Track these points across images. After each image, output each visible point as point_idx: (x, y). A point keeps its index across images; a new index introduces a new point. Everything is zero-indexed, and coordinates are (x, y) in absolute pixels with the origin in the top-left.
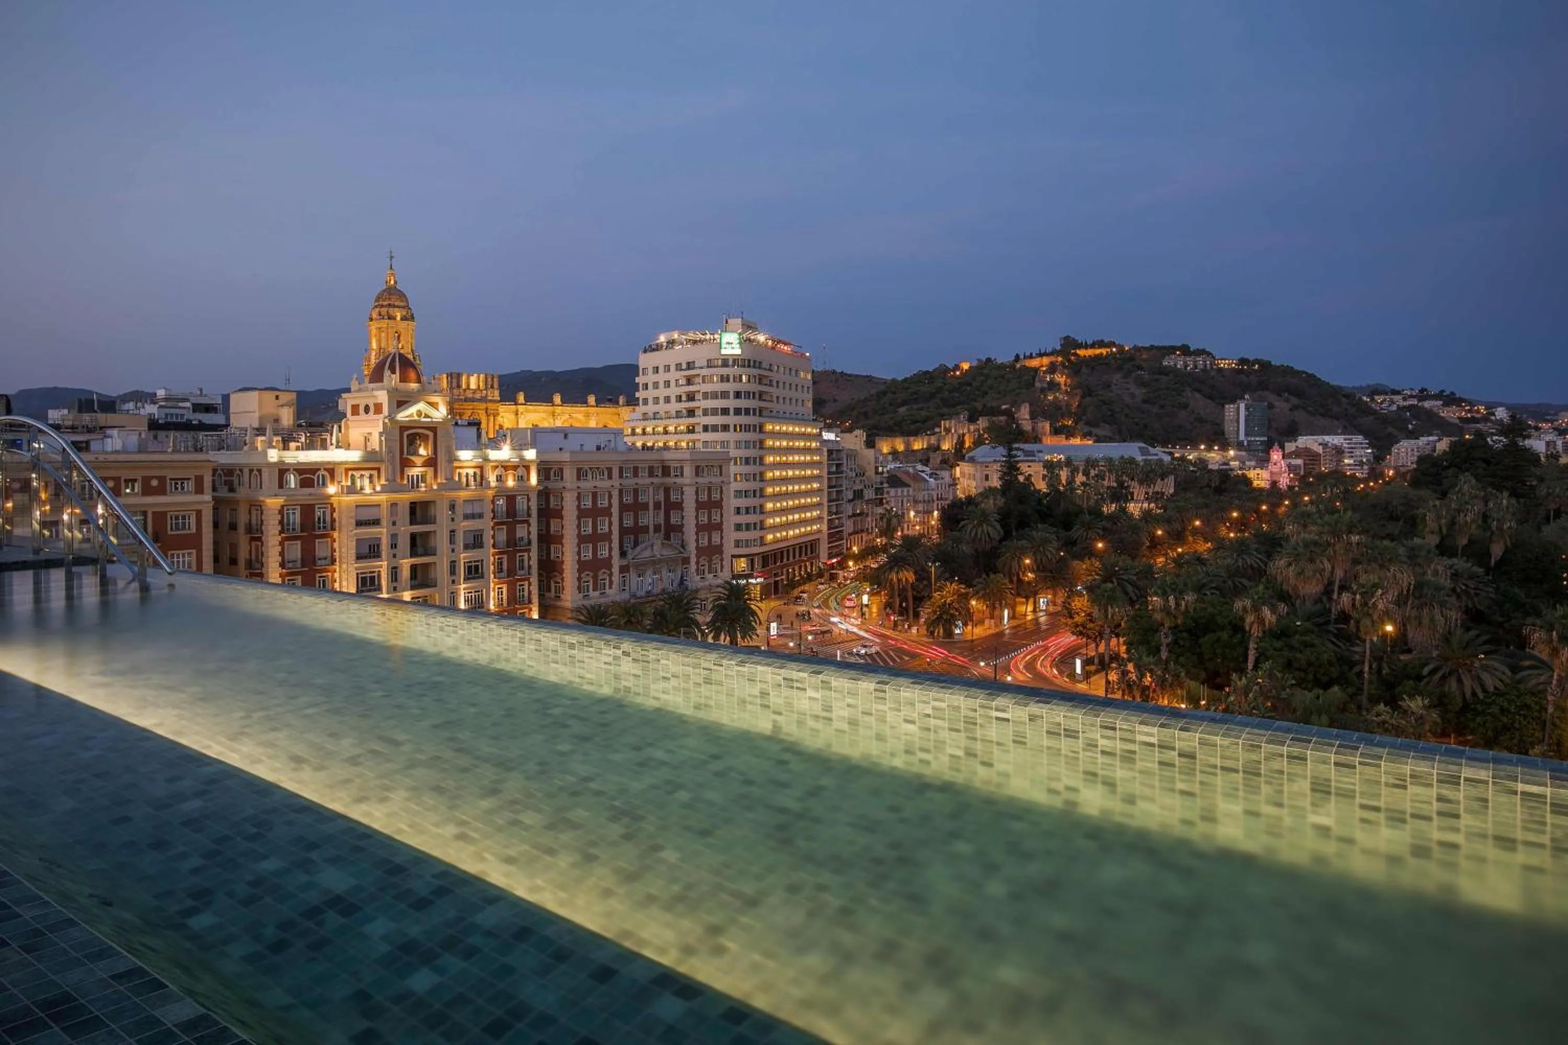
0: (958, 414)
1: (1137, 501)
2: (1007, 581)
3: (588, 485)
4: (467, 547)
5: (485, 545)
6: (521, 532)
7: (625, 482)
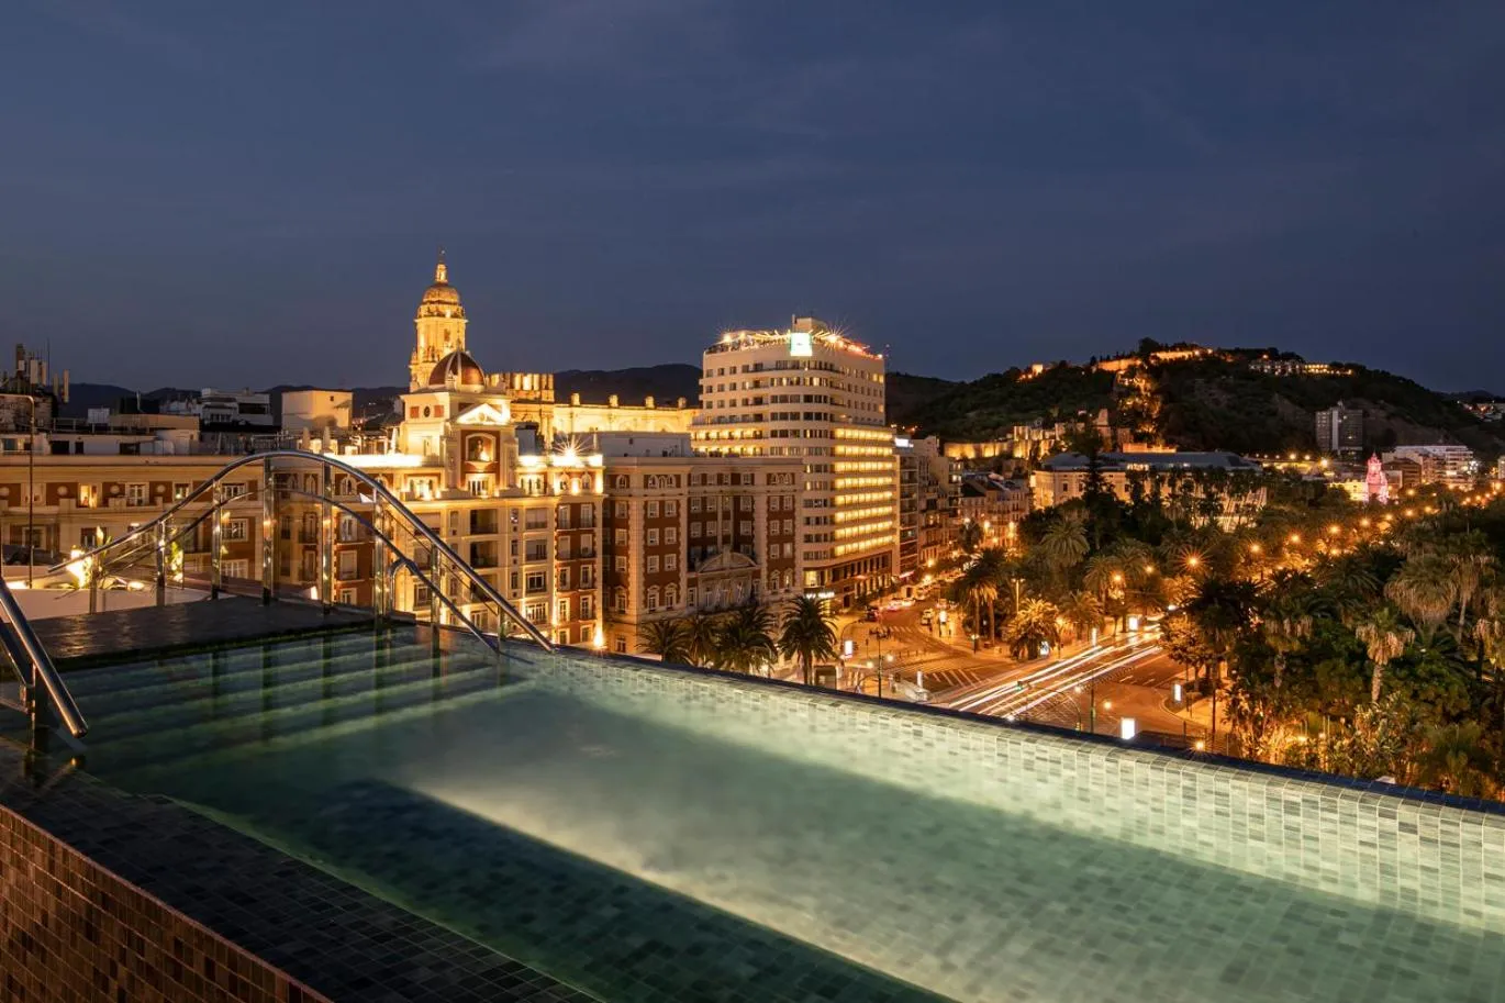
0: (1032, 419)
1: (1228, 514)
2: (1095, 599)
3: (655, 494)
4: (529, 558)
5: (548, 555)
6: (585, 541)
7: (693, 489)
